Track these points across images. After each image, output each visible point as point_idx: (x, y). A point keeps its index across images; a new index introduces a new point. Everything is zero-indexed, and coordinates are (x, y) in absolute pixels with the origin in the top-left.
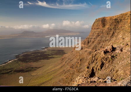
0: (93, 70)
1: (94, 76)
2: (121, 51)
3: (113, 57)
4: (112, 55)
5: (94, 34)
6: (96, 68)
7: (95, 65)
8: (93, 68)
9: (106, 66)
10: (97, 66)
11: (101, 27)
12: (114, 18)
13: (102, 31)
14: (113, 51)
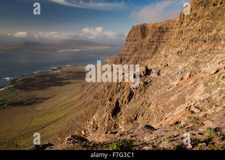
0: (117, 103)
1: (119, 111)
2: (159, 74)
3: (146, 83)
4: (146, 80)
5: (130, 48)
6: (122, 101)
7: (121, 95)
8: (117, 100)
9: (137, 98)
10: (124, 97)
11: (140, 38)
12: (158, 26)
13: (140, 44)
14: (148, 75)
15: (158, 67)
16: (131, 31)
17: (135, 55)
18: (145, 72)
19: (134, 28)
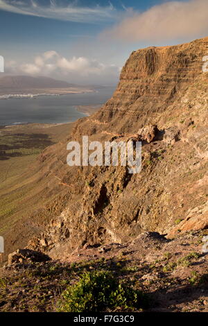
0: (104, 190)
1: (107, 205)
2: (177, 139)
3: (154, 155)
4: (154, 150)
5: (127, 92)
6: (113, 186)
7: (110, 176)
8: (103, 185)
9: (138, 180)
10: (115, 180)
11: (144, 73)
12: (178, 52)
13: (145, 84)
14: (157, 140)
15: (176, 127)
16: (128, 60)
17: (136, 105)
18: (153, 136)
19: (135, 56)
